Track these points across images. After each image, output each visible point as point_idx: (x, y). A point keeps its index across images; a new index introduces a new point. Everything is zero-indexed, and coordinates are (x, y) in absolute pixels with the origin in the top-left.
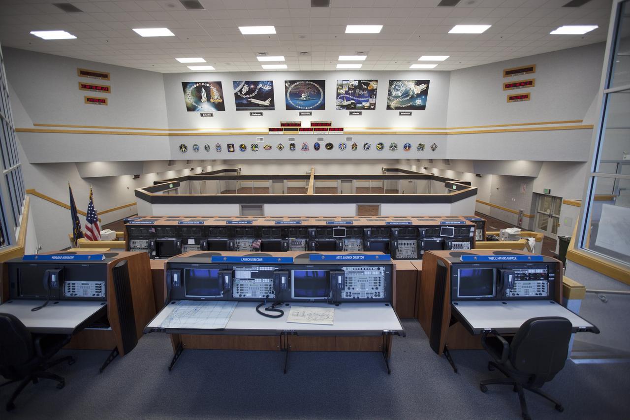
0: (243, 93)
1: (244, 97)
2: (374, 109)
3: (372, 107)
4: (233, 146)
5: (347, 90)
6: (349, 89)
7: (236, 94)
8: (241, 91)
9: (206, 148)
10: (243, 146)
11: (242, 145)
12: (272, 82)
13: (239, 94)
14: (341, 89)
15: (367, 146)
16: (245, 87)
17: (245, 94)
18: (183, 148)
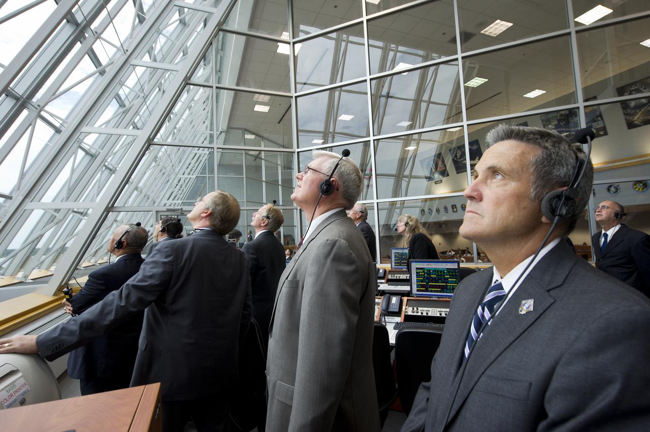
0: (458, 157)
1: (460, 160)
2: (606, 134)
3: (602, 133)
4: (456, 207)
5: (556, 123)
6: (559, 121)
7: (453, 160)
8: (456, 156)
9: (437, 210)
10: (464, 206)
11: (462, 205)
12: (477, 141)
13: (455, 159)
14: (549, 125)
15: (612, 189)
16: (458, 151)
17: (460, 158)
18: (423, 212)
